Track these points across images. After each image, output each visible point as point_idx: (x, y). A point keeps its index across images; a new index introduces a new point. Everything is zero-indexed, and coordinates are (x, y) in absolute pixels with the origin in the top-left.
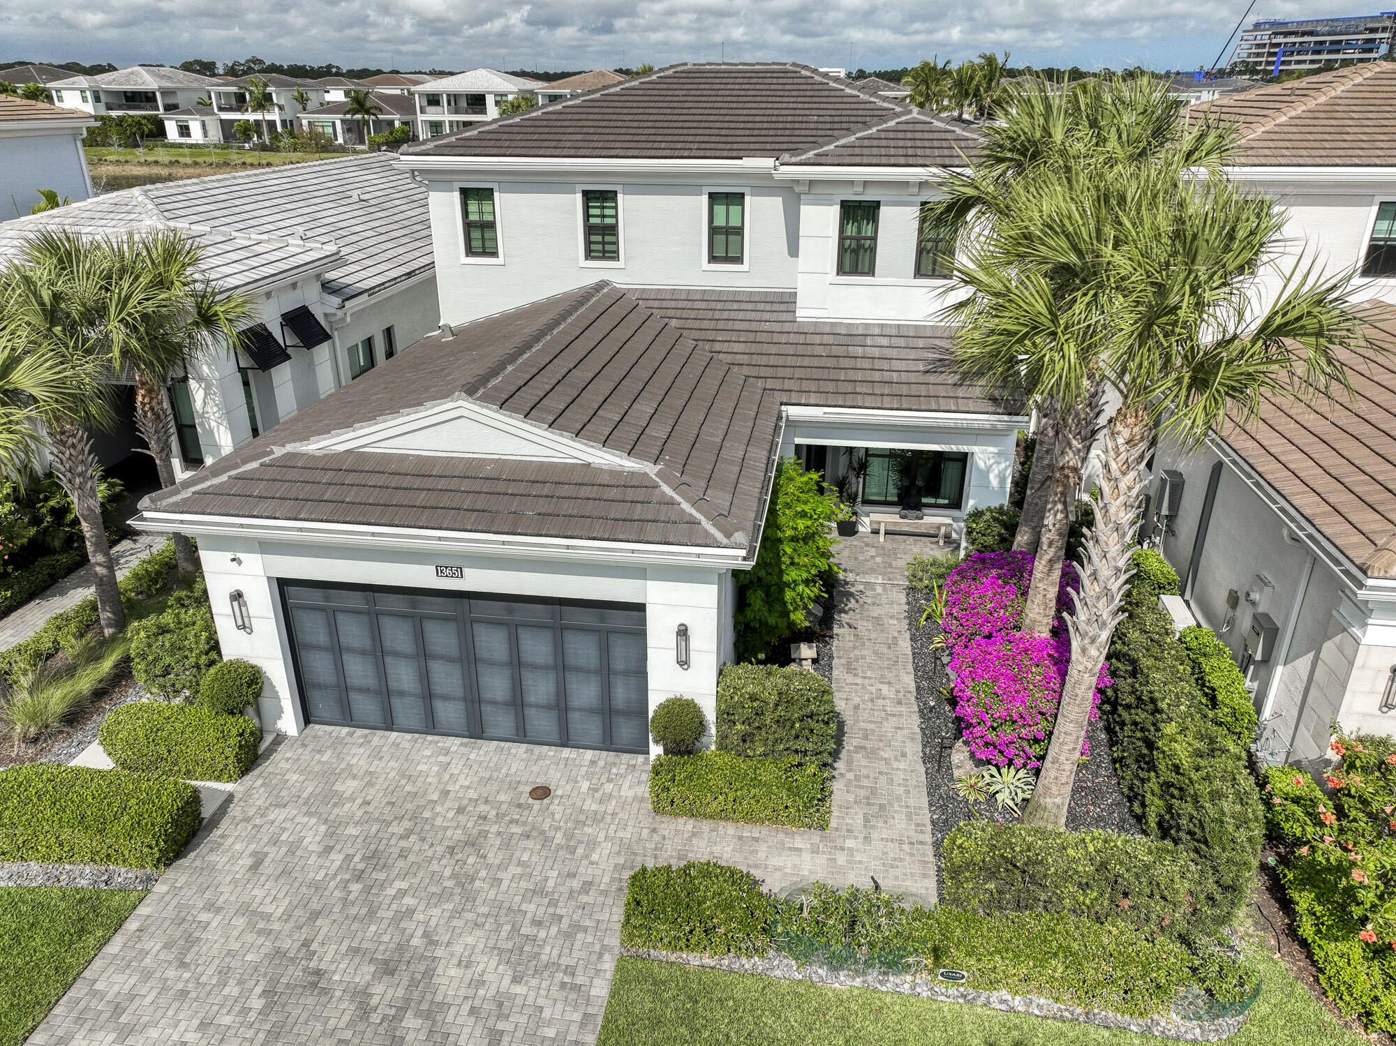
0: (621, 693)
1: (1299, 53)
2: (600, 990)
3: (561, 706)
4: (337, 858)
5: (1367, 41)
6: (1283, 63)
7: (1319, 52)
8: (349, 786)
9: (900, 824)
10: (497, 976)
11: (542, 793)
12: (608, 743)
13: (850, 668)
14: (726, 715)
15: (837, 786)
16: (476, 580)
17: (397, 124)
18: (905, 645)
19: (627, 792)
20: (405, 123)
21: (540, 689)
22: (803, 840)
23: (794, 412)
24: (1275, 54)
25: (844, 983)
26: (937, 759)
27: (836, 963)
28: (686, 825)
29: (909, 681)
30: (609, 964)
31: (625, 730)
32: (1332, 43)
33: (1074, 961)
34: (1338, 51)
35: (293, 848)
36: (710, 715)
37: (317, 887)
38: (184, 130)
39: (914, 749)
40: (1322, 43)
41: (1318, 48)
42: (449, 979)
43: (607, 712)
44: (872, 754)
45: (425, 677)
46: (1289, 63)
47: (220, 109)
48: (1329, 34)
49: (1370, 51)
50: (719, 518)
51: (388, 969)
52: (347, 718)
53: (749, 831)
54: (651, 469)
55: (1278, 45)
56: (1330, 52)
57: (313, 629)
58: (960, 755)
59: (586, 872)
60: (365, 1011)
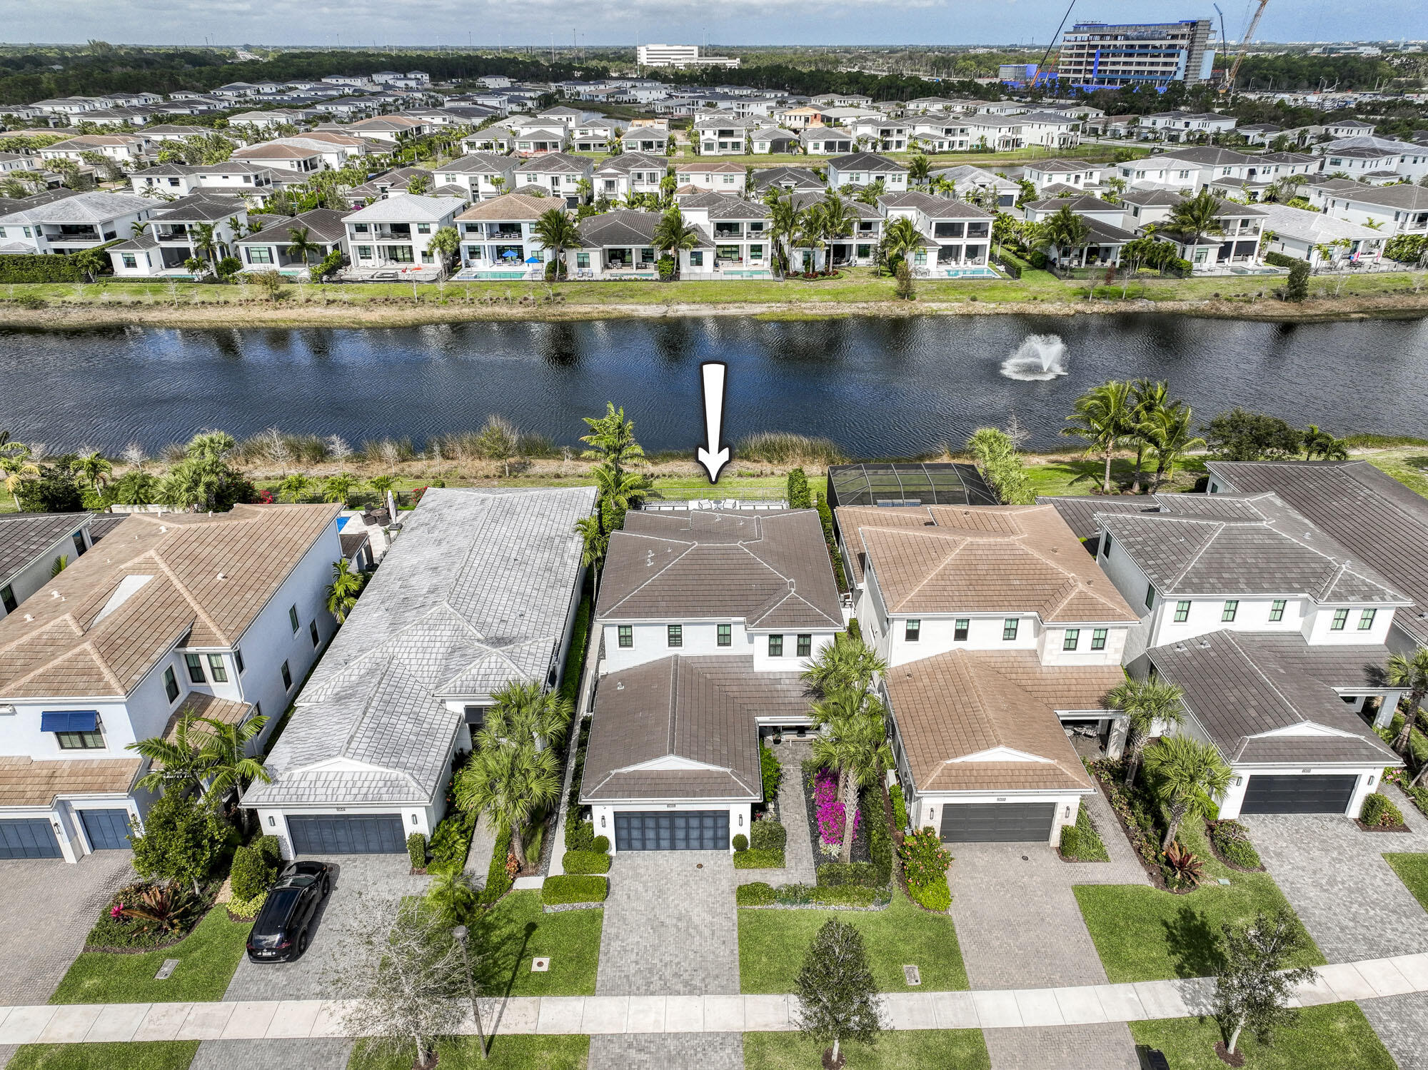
0: (720, 833)
1: (1114, 55)
2: (735, 917)
3: (701, 838)
4: (650, 893)
5: (1170, 46)
6: (1101, 63)
7: (1131, 55)
8: (642, 871)
9: (805, 864)
10: (708, 918)
11: (700, 866)
12: (715, 847)
13: (785, 809)
14: (754, 837)
15: (786, 854)
16: (678, 808)
17: (330, 250)
18: (803, 797)
19: (725, 863)
20: (336, 247)
21: (694, 834)
22: (779, 872)
23: (759, 719)
24: (1093, 55)
25: (795, 908)
26: (815, 841)
27: (793, 903)
28: (745, 871)
29: (805, 811)
30: (735, 911)
31: (721, 843)
32: (1141, 46)
33: (849, 896)
34: (1146, 55)
35: (636, 891)
36: (749, 838)
37: (649, 901)
38: (130, 263)
39: (808, 838)
40: (1132, 46)
41: (1130, 51)
42: (696, 920)
43: (715, 839)
44: (795, 842)
45: (658, 834)
46: (1105, 64)
47: (161, 238)
48: (1138, 39)
49: (1172, 55)
50: (751, 787)
51: (679, 919)
52: (630, 848)
53: (764, 871)
54: (728, 770)
55: (1095, 47)
56: (1139, 55)
57: (624, 823)
58: (821, 840)
59: (721, 889)
60: (679, 930)
